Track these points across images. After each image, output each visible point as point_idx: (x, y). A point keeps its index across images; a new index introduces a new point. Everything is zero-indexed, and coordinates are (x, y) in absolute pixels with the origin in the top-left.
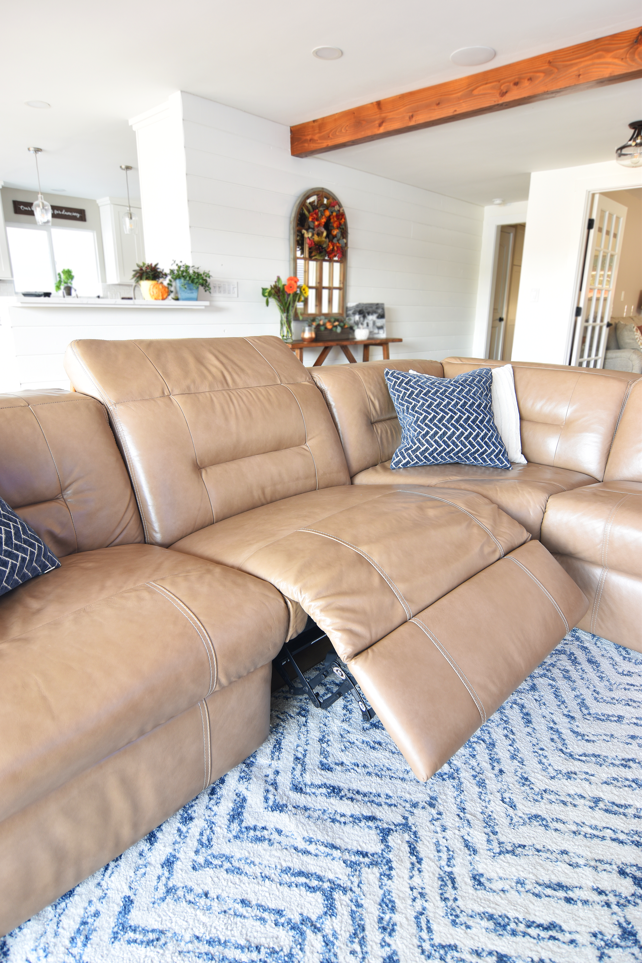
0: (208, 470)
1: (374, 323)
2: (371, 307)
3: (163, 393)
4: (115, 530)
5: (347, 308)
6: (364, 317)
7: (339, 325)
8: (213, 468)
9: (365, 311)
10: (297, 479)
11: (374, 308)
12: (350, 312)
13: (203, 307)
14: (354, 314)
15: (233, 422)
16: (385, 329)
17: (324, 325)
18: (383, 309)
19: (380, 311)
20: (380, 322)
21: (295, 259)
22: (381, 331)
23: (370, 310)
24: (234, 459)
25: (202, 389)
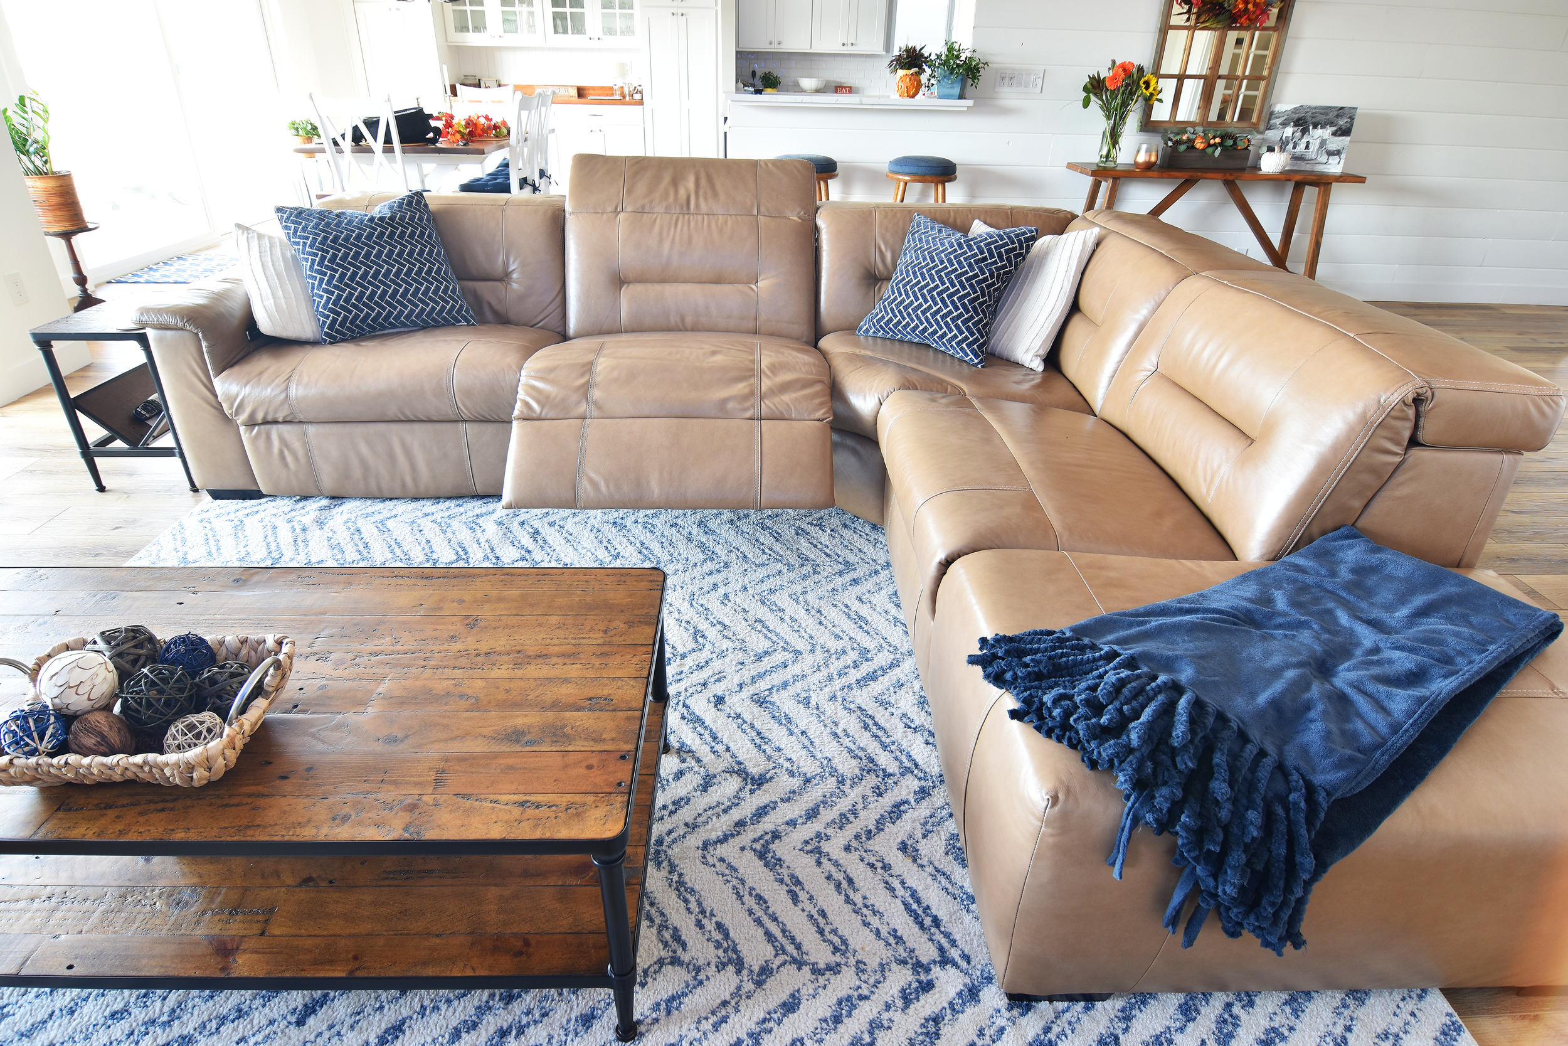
0: (631, 286)
1: (1323, 143)
2: (1326, 114)
3: (616, 208)
4: (537, 316)
5: (1271, 114)
6: (1305, 131)
7: (1221, 144)
8: (637, 284)
9: (1309, 119)
10: (729, 317)
11: (1332, 115)
12: (1278, 121)
13: (966, 109)
14: (1285, 124)
15: (667, 246)
16: (1343, 156)
17: (1191, 141)
18: (1352, 118)
19: (1342, 122)
20: (1335, 143)
21: (1165, 28)
22: (1334, 160)
23: (1321, 118)
24: (663, 281)
25: (657, 210)
